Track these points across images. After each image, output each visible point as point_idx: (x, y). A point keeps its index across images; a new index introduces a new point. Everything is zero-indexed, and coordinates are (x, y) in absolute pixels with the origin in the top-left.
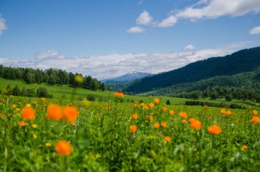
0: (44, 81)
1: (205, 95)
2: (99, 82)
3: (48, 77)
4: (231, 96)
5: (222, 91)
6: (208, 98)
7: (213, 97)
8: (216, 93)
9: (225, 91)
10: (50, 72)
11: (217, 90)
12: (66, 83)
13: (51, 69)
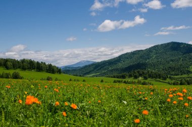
0: (19, 67)
1: (130, 76)
2: (57, 68)
3: (22, 64)
4: (147, 76)
5: (141, 73)
6: (132, 78)
7: (136, 77)
8: (137, 74)
9: (143, 73)
10: (23, 61)
11: (138, 72)
12: (34, 69)
13: (24, 59)
